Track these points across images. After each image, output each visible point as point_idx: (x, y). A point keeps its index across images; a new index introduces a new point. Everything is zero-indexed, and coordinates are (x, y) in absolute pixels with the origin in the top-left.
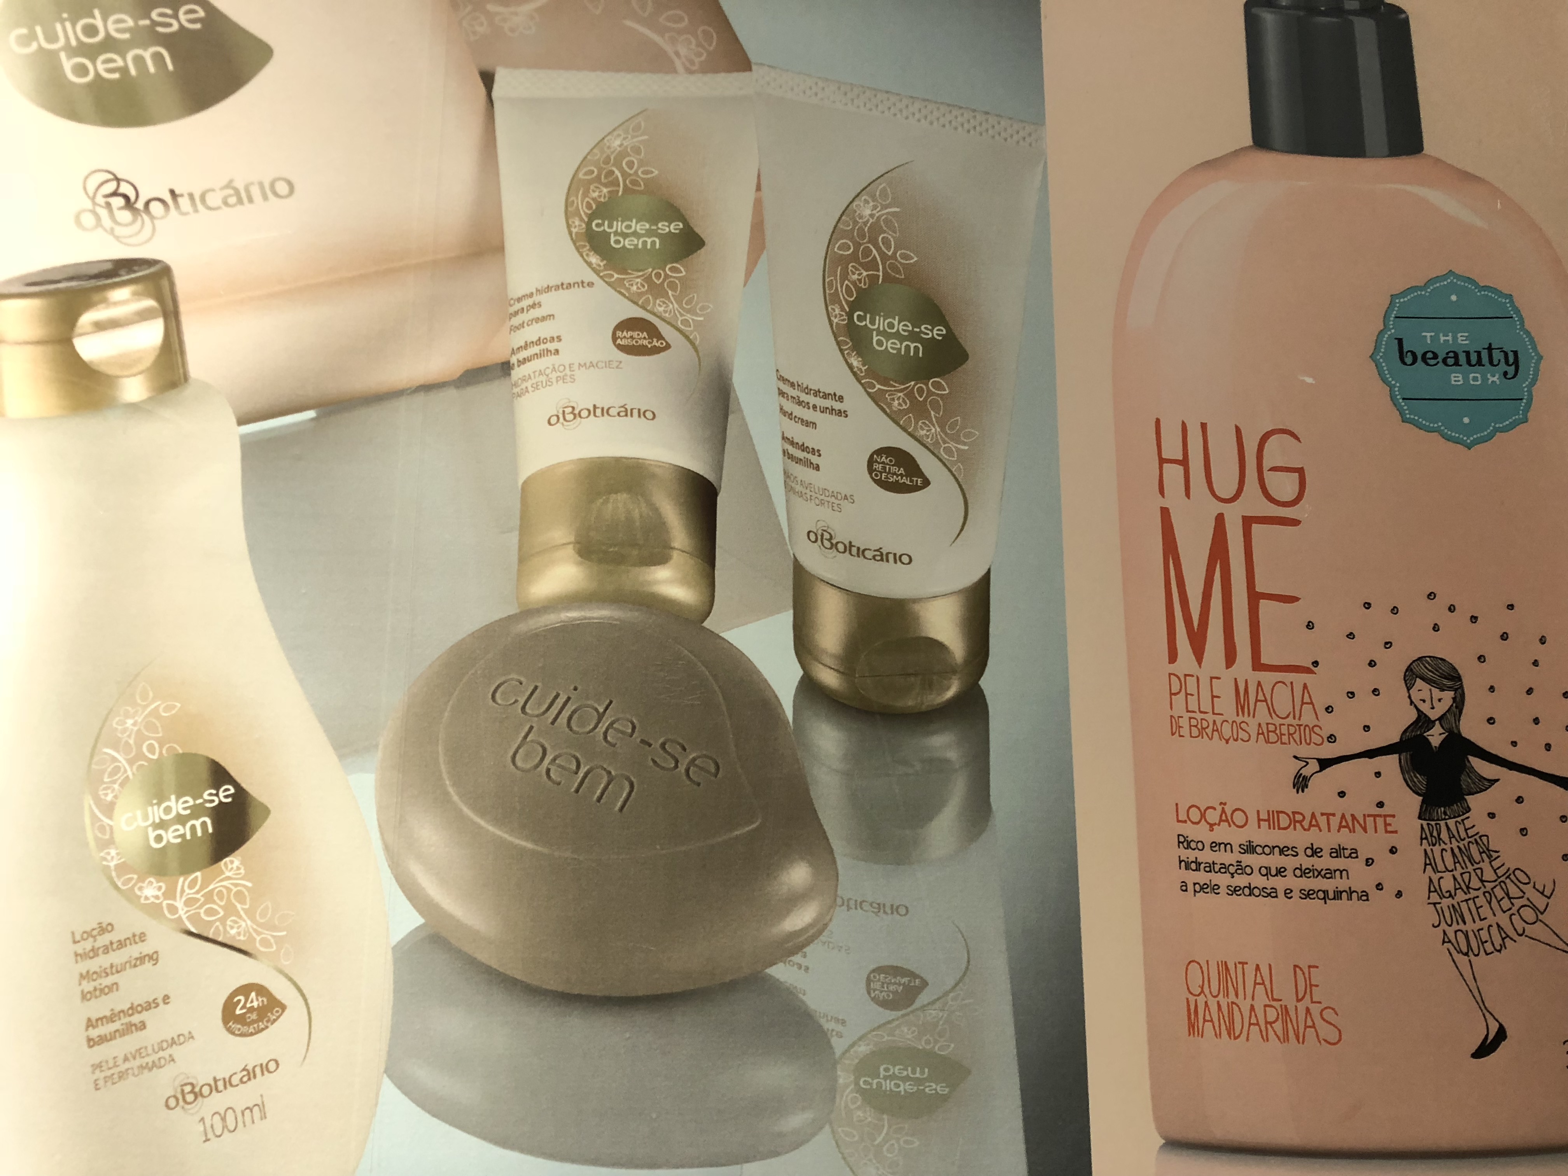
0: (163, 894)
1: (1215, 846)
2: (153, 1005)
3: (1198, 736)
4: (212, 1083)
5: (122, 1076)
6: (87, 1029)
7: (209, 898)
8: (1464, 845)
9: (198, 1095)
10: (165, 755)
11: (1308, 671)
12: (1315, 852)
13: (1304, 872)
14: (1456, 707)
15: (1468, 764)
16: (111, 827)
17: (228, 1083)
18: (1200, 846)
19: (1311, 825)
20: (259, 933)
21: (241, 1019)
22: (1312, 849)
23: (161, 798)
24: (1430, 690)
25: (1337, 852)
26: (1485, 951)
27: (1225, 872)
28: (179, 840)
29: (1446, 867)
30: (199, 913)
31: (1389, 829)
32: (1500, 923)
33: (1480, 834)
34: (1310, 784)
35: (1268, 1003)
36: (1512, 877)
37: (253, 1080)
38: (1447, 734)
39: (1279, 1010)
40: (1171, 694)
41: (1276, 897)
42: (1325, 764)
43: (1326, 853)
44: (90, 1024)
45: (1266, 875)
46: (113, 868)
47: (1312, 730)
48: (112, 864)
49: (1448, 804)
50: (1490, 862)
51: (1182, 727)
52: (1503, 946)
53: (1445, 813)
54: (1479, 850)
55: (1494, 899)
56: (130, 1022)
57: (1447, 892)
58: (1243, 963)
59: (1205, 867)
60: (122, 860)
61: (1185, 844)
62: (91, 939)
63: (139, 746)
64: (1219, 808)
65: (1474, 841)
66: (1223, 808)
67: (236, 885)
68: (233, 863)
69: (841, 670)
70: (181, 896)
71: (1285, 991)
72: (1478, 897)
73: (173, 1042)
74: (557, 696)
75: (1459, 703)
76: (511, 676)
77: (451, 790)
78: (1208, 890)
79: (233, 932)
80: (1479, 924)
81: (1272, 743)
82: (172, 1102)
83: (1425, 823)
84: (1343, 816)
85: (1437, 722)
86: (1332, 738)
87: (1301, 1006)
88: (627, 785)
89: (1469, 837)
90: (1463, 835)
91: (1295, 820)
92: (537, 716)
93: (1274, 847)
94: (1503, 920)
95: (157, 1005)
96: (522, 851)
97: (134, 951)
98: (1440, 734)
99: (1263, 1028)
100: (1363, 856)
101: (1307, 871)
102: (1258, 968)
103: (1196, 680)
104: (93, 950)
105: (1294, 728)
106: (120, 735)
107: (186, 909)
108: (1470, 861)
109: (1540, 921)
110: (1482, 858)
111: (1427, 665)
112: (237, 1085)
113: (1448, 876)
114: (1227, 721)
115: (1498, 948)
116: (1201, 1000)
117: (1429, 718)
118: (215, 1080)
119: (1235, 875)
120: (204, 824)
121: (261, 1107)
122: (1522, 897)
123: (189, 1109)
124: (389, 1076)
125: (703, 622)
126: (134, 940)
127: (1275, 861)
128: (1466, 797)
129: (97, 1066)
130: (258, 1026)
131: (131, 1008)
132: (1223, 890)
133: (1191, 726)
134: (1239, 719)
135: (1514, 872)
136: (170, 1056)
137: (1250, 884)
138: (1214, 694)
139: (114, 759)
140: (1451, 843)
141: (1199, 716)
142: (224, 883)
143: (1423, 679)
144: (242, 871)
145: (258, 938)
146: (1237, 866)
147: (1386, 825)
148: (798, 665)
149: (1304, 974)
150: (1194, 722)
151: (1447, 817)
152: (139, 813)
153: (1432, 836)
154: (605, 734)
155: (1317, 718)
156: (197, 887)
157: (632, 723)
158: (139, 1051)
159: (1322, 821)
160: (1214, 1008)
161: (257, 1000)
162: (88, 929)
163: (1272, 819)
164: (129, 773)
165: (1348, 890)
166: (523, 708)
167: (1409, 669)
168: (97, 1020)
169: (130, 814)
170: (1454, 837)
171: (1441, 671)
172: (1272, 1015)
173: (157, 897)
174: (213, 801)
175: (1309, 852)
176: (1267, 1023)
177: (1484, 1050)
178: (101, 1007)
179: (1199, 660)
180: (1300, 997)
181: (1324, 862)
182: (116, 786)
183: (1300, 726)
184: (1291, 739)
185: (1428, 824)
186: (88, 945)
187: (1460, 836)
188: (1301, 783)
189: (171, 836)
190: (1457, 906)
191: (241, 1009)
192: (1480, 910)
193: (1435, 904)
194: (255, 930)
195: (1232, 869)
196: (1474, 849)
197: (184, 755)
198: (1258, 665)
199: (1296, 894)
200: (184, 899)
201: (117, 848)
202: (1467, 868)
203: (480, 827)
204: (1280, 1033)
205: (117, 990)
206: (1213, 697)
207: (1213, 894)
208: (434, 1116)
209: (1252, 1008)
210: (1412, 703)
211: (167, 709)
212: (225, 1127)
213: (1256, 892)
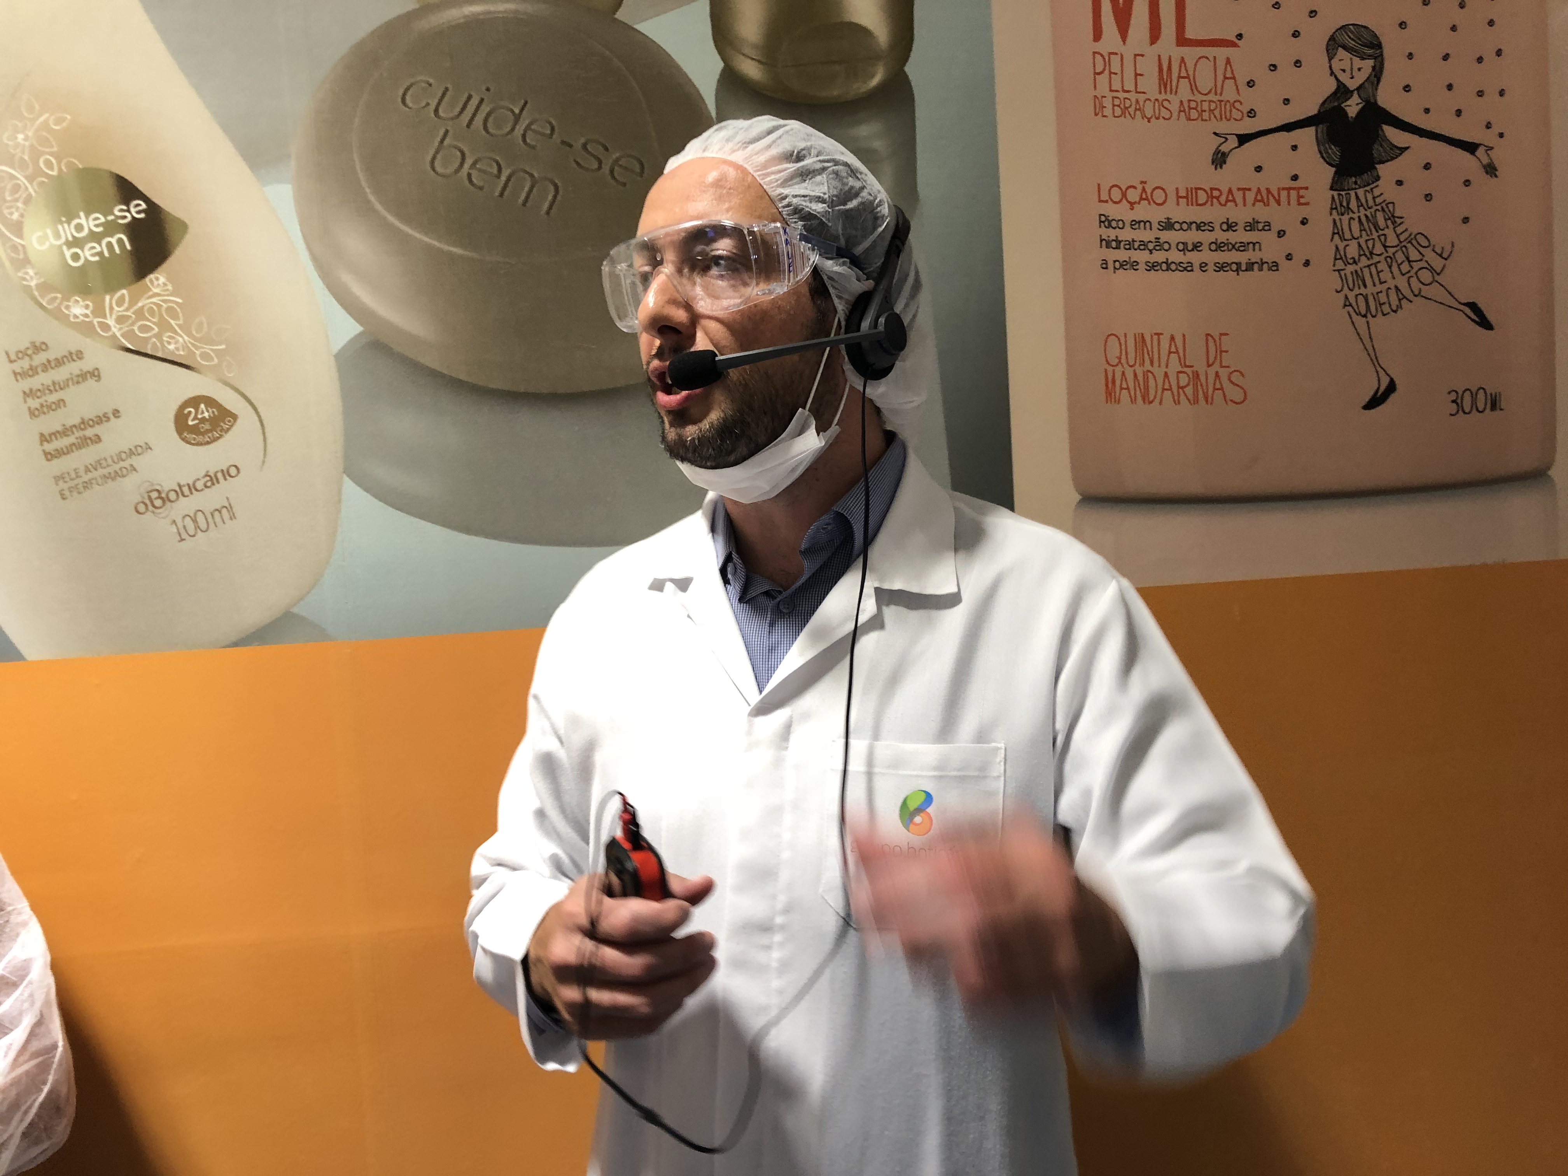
0: (92, 312)
1: (1135, 224)
2: (104, 419)
3: (1121, 116)
4: (177, 489)
5: (87, 485)
6: (42, 444)
7: (140, 314)
8: (1371, 212)
9: (165, 500)
10: (65, 170)
11: (1233, 44)
12: (1230, 226)
13: (1219, 246)
14: (1375, 76)
15: (1380, 132)
16: (23, 246)
17: (193, 488)
18: (1121, 224)
19: (1227, 201)
20: (197, 348)
21: (194, 430)
22: (1227, 224)
23: (70, 216)
24: (1351, 59)
25: (1252, 226)
26: (1382, 312)
27: (1144, 249)
28: (97, 258)
29: (1352, 235)
30: (133, 330)
31: (1302, 201)
32: (1398, 285)
33: (1387, 202)
34: (1228, 160)
35: (1180, 369)
36: (1414, 242)
37: (217, 485)
38: (1364, 103)
39: (1191, 376)
40: (1096, 74)
41: (1192, 270)
42: (1243, 139)
43: (1240, 227)
44: (44, 439)
45: (1183, 250)
46: (34, 287)
47: (1233, 105)
48: (33, 283)
49: (1359, 173)
50: (1394, 228)
51: (1105, 107)
52: (1400, 306)
53: (1356, 183)
54: (1384, 216)
55: (1394, 264)
56: (85, 436)
57: (1351, 259)
58: (1158, 334)
59: (1126, 245)
60: (42, 280)
61: (1106, 223)
62: (27, 358)
63: (36, 163)
64: (1140, 187)
65: (1380, 209)
66: (1144, 188)
67: (165, 301)
68: (158, 280)
69: (764, 60)
70: (111, 316)
71: (1196, 357)
72: (1379, 262)
73: (131, 453)
74: (470, 97)
75: (1377, 73)
76: (419, 78)
77: (372, 198)
78: (1128, 267)
79: (172, 347)
80: (1379, 287)
81: (1193, 120)
82: (142, 508)
83: (1335, 193)
84: (1259, 190)
85: (1356, 92)
86: (1252, 113)
87: (1211, 372)
88: (552, 188)
89: (1376, 205)
90: (1371, 203)
91: (1213, 195)
92: (452, 119)
93: (1191, 223)
94: (1402, 283)
95: (108, 419)
96: (451, 257)
97: (74, 368)
98: (1357, 104)
99: (1176, 393)
100: (1275, 228)
101: (1222, 245)
102: (1172, 338)
103: (1119, 59)
104: (31, 368)
105: (1214, 104)
106: (12, 151)
107: (118, 326)
108: (1375, 228)
109: (1437, 282)
110: (1387, 225)
111: (1350, 34)
112: (202, 490)
113: (1354, 243)
114: (1149, 100)
115: (1394, 308)
116: (1119, 370)
117: (1348, 89)
118: (180, 486)
119: (1154, 251)
120: (119, 241)
121: (230, 508)
122: (1421, 260)
123: (160, 513)
124: (348, 476)
125: (615, 14)
126: (72, 357)
127: (1192, 236)
128: (1377, 166)
129: (58, 478)
130: (213, 435)
131: (83, 422)
132: (1142, 266)
133: (1114, 105)
134: (1161, 97)
135: (1415, 237)
136: (132, 465)
137: (1167, 259)
138: (1138, 72)
139: (12, 177)
140: (1359, 212)
141: (1122, 95)
142: (154, 300)
143: (1345, 48)
144: (170, 287)
145: (198, 352)
146: (1156, 242)
147: (1300, 197)
148: (718, 57)
149: (1215, 341)
150: (1117, 102)
151: (1357, 187)
152: (49, 232)
153: (1341, 205)
154: (524, 136)
155: (1238, 93)
156: (126, 305)
157: (550, 123)
158: (99, 462)
159: (1239, 196)
160: (1130, 376)
161: (208, 411)
162: (22, 348)
163: (1190, 196)
164: (31, 190)
165: (1259, 261)
166: (436, 111)
167: (1332, 38)
168: (50, 435)
169: (40, 234)
170: (1362, 205)
171: (1363, 39)
172: (1184, 380)
173: (86, 316)
174: (125, 217)
175: (1225, 227)
176: (1179, 387)
177: (1375, 402)
178: (52, 422)
179: (1124, 37)
180: (1211, 362)
181: (1240, 236)
182: (20, 205)
183: (1221, 101)
184: (1212, 116)
185: (1339, 195)
186: (25, 363)
187: (1367, 206)
188: (1220, 159)
189: (89, 253)
190: (1359, 272)
191: (193, 420)
192: (1380, 274)
193: (1339, 271)
194: (193, 345)
195: (1151, 246)
196: (1380, 217)
197: (85, 170)
198: (1182, 41)
199: (1211, 267)
200: (114, 316)
201: (33, 267)
202: (1372, 234)
203: (408, 235)
204: (1191, 397)
205: (65, 406)
206: (1136, 75)
207: (1133, 270)
208: (397, 509)
209: (1166, 375)
210: (1332, 73)
211: (58, 121)
212: (197, 527)
213: (1173, 267)
